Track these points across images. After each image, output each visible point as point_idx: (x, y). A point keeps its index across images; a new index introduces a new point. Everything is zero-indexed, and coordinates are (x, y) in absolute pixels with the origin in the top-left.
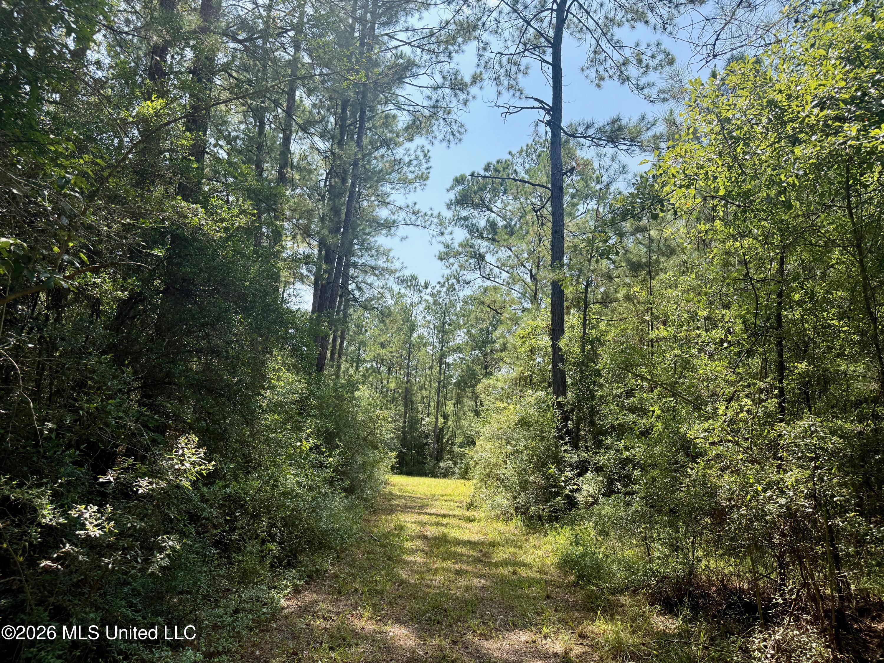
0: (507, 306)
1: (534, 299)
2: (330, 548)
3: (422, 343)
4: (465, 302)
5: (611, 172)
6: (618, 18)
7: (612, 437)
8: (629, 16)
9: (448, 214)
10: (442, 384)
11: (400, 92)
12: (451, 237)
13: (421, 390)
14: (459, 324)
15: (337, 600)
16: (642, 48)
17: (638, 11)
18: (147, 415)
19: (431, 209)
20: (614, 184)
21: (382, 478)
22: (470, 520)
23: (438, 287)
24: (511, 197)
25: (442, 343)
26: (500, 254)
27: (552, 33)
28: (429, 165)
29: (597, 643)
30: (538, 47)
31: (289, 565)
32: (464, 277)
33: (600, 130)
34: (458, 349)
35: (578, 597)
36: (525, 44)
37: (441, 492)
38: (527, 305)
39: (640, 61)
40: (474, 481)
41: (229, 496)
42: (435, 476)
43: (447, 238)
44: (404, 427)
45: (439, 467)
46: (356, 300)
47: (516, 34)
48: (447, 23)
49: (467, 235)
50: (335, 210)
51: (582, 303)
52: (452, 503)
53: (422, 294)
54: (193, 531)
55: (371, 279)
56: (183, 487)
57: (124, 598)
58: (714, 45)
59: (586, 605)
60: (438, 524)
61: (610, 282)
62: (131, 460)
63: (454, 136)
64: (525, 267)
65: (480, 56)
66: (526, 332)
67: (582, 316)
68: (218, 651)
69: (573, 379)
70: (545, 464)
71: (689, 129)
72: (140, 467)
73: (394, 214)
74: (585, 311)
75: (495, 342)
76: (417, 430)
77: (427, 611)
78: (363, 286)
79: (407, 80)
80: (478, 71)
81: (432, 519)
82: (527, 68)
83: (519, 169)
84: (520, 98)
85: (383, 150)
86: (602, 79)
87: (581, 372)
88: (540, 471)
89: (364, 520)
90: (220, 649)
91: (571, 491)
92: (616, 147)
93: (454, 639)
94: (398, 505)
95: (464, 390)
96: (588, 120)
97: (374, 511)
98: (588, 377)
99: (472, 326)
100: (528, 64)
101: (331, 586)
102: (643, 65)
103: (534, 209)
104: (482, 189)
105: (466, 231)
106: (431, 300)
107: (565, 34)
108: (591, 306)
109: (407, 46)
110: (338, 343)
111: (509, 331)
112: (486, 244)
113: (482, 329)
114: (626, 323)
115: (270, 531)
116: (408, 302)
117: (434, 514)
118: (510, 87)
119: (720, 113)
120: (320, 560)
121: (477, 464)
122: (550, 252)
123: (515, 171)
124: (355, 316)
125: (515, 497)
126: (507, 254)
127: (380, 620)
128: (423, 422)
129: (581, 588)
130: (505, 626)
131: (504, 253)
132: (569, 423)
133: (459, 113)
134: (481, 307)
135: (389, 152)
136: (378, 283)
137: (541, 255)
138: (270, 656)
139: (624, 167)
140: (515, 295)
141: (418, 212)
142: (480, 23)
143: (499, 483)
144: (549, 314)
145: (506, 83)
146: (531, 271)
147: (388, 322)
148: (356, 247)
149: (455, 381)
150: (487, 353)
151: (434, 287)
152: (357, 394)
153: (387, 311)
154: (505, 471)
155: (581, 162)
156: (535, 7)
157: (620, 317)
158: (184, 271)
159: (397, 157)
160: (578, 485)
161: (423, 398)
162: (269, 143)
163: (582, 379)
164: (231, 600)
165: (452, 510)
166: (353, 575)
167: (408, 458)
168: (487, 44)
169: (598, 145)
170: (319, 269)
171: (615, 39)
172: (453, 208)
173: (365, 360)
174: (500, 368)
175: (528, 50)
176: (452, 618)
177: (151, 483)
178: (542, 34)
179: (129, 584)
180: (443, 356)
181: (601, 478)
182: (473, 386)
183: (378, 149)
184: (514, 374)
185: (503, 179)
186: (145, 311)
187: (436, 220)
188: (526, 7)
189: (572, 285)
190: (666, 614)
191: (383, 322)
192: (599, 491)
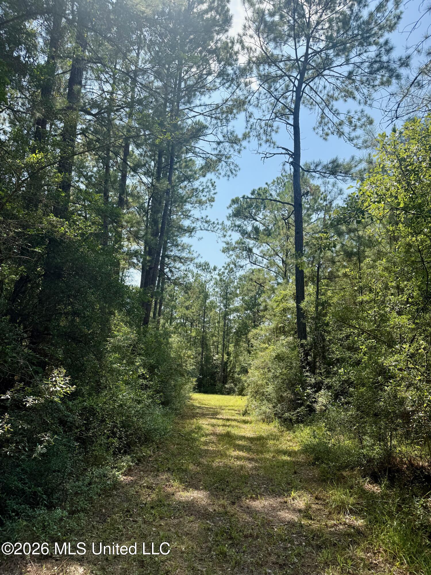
0: (267, 281)
1: (285, 276)
2: (153, 441)
3: (213, 306)
4: (240, 279)
5: (333, 194)
6: (336, 95)
7: (337, 367)
8: (343, 94)
9: (228, 223)
10: (226, 333)
11: (196, 145)
12: (230, 238)
13: (212, 337)
14: (237, 294)
15: (156, 475)
16: (352, 114)
17: (348, 91)
18: (32, 355)
19: (217, 220)
20: (334, 201)
21: (187, 395)
22: (245, 422)
23: (223, 270)
24: (268, 211)
25: (226, 306)
26: (262, 248)
27: (293, 106)
28: (215, 191)
29: (328, 503)
30: (284, 115)
31: (125, 453)
32: (239, 263)
33: (325, 167)
34: (236, 310)
35: (316, 472)
36: (276, 113)
37: (226, 404)
38: (280, 280)
39: (351, 122)
40: (248, 397)
41: (86, 408)
42: (222, 393)
43: (227, 239)
44: (202, 362)
45: (225, 387)
46: (169, 279)
47: (270, 107)
48: (227, 100)
49: (241, 236)
50: (155, 222)
51: (315, 279)
52: (233, 411)
53: (212, 275)
54: (62, 431)
55: (178, 265)
56: (55, 402)
57: (17, 475)
58: (397, 111)
59: (320, 478)
60: (224, 425)
61: (334, 265)
62: (22, 384)
63: (232, 173)
64: (278, 256)
65: (248, 121)
66: (280, 298)
67: (316, 287)
68: (78, 510)
69: (311, 328)
70: (293, 385)
71: (380, 165)
72: (27, 389)
73: (193, 223)
74: (318, 284)
75: (260, 305)
76: (210, 363)
77: (215, 482)
78: (173, 269)
79: (201, 138)
80: (247, 131)
81: (220, 422)
82: (278, 128)
83: (273, 193)
84: (274, 148)
85: (186, 183)
86: (327, 135)
87: (316, 324)
88: (290, 390)
89: (175, 423)
90: (79, 508)
91: (310, 403)
92: (336, 177)
93: (233, 501)
94: (198, 413)
95: (240, 337)
96: (317, 160)
97: (182, 417)
98: (320, 326)
99: (245, 295)
100: (278, 126)
101: (153, 467)
102: (353, 125)
103: (283, 219)
104: (250, 206)
105: (239, 234)
106: (218, 278)
107: (302, 107)
108: (322, 280)
109: (201, 116)
110: (158, 307)
111: (269, 297)
112: (252, 242)
113: (252, 297)
114: (345, 291)
115: (113, 430)
116: (203, 280)
117: (221, 419)
118: (267, 141)
119: (399, 154)
120: (146, 449)
121: (249, 385)
122: (294, 246)
123: (271, 195)
124: (169, 289)
125: (274, 407)
126: (266, 248)
127: (184, 489)
128: (214, 358)
129: (317, 466)
130: (267, 492)
131: (265, 247)
132: (309, 357)
133: (235, 158)
134: (250, 282)
135: (190, 184)
136: (183, 268)
137: (289, 248)
138: (112, 513)
139: (341, 191)
140: (272, 275)
141: (209, 222)
142: (247, 100)
143: (264, 398)
144: (294, 286)
145: (264, 138)
146: (282, 259)
147: (190, 293)
148: (169, 245)
149: (234, 331)
150: (255, 312)
151: (220, 270)
152: (170, 340)
153: (189, 286)
154: (267, 390)
155: (314, 188)
156: (282, 89)
157: (340, 288)
158: (56, 261)
159: (195, 187)
160: (315, 398)
161: (214, 342)
162: (112, 180)
163: (317, 329)
164: (87, 476)
165: (233, 416)
166: (167, 459)
167: (204, 382)
168: (252, 114)
169: (324, 177)
170: (145, 259)
171: (334, 108)
172: (231, 219)
173: (176, 318)
174: (264, 322)
175: (278, 117)
176: (232, 487)
177: (35, 400)
178: (286, 107)
179: (20, 466)
180: (226, 314)
181: (330, 394)
182: (246, 334)
183: (183, 181)
184: (272, 325)
185: (263, 199)
186: (32, 287)
187: (220, 227)
188: (276, 90)
189: (309, 267)
190: (374, 484)
191: (187, 293)
192: (329, 402)
